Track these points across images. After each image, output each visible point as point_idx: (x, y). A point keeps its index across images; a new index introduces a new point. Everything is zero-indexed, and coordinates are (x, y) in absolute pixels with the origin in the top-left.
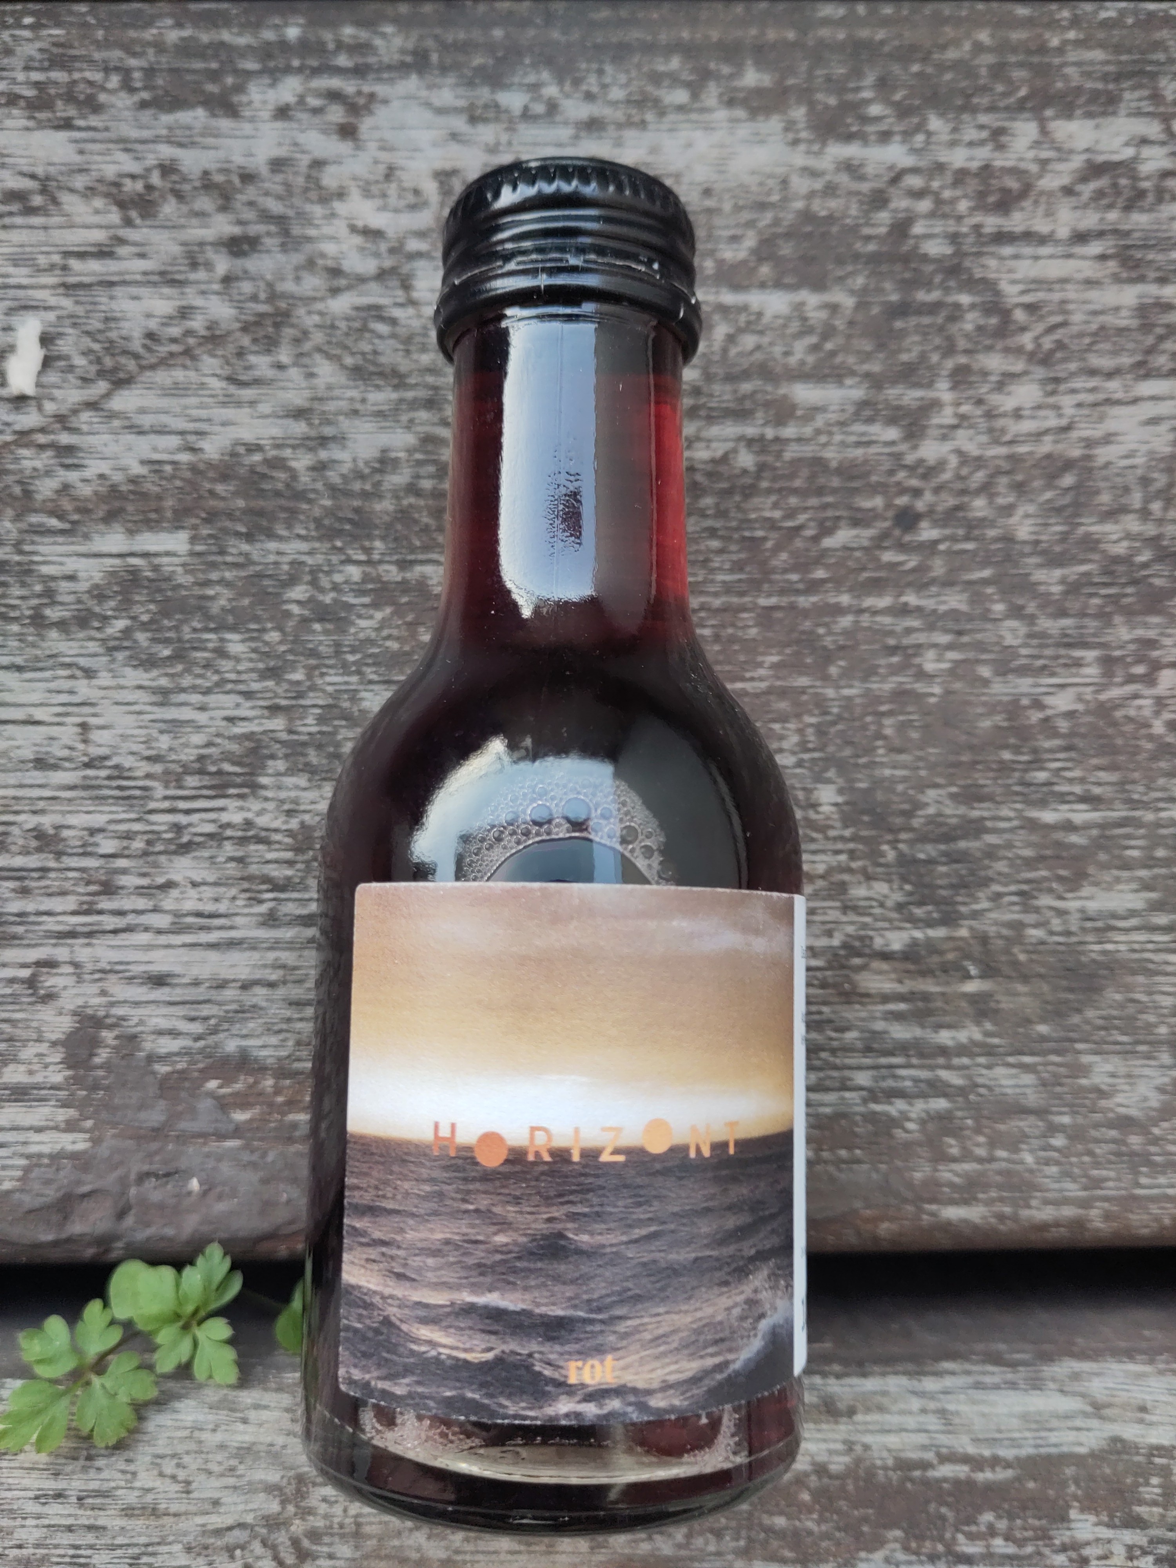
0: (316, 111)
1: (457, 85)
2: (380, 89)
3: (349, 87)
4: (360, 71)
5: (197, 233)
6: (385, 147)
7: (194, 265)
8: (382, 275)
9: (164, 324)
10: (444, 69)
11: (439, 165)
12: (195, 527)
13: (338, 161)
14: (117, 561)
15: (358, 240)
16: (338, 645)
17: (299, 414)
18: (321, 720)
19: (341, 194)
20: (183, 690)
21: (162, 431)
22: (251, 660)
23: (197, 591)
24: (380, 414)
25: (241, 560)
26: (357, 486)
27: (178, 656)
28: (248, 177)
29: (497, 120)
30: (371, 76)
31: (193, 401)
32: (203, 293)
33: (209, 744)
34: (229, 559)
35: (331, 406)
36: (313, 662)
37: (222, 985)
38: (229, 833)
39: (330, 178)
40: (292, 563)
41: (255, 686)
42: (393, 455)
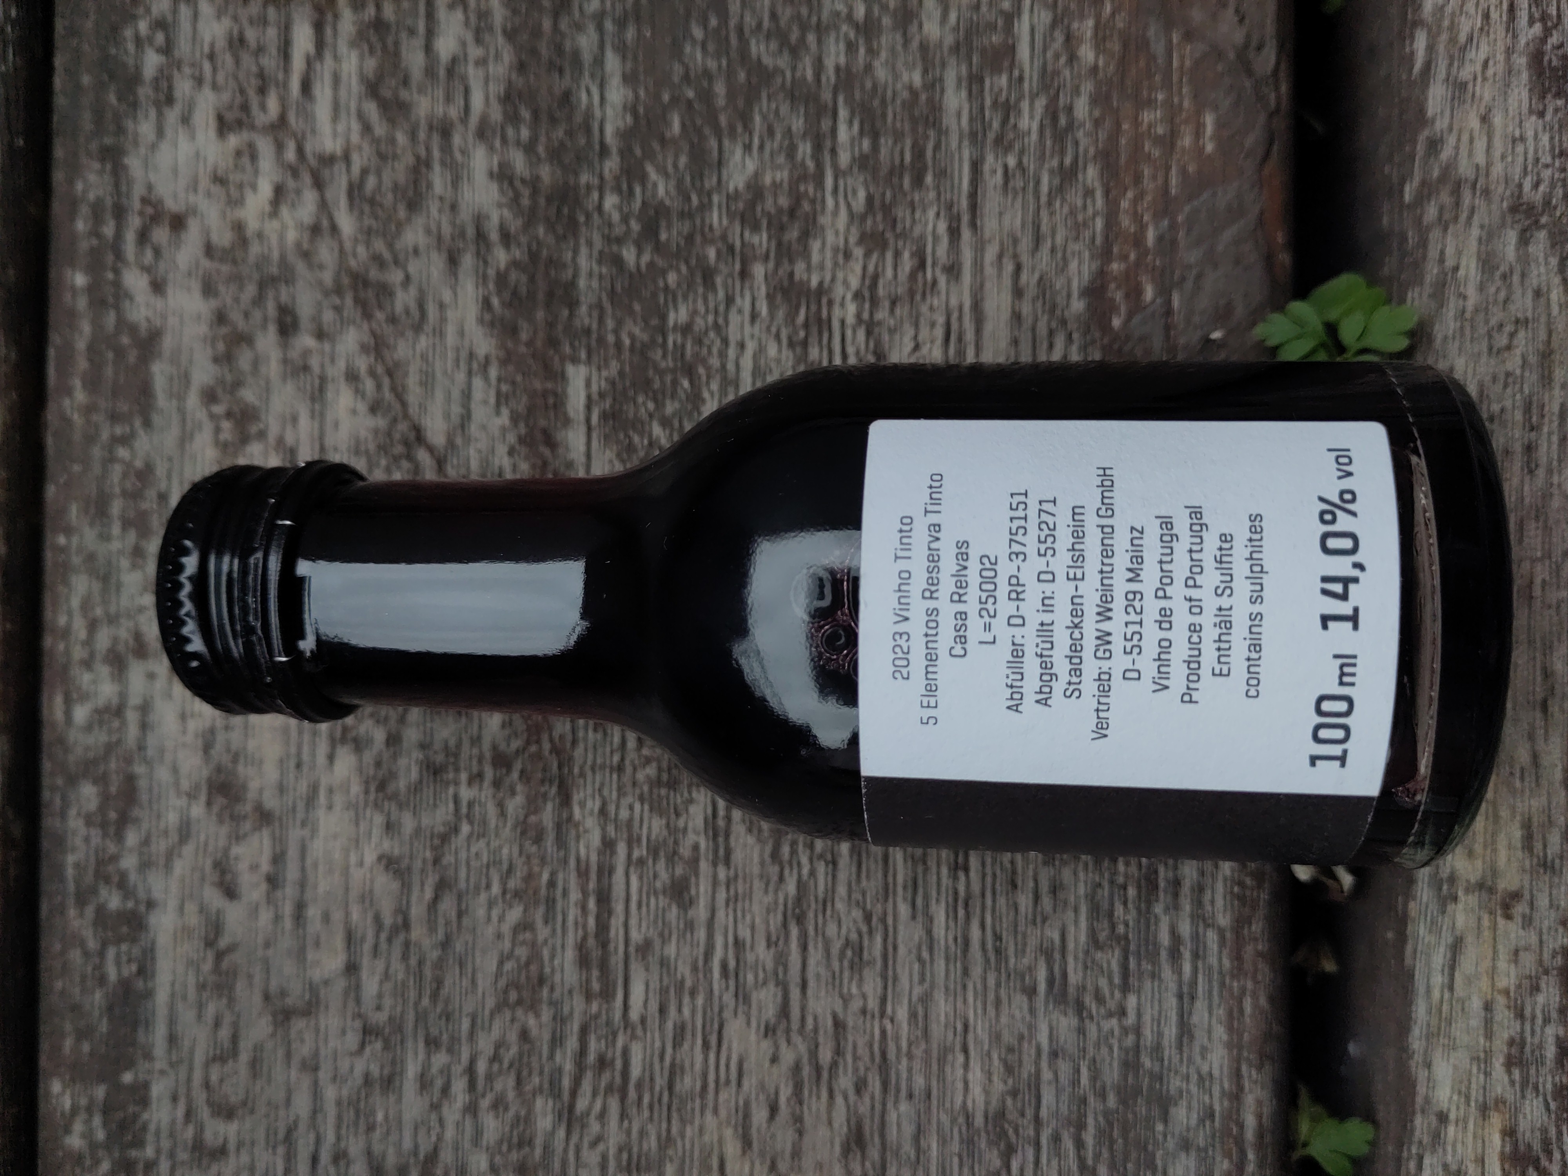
0: (157, 252)
1: (135, 118)
2: (138, 191)
3: (134, 222)
4: (120, 212)
5: (273, 368)
6: (194, 186)
7: (306, 368)
8: (319, 184)
9: (363, 396)
10: (120, 130)
11: (212, 133)
12: (563, 360)
13: (206, 232)
14: (595, 435)
15: (284, 211)
16: (682, 215)
17: (453, 261)
18: (756, 228)
19: (239, 227)
20: (723, 367)
21: (467, 395)
22: (695, 301)
23: (626, 355)
24: (456, 182)
25: (595, 314)
26: (526, 202)
27: (690, 371)
28: (221, 318)
29: (170, 79)
30: (124, 201)
31: (438, 365)
32: (333, 360)
33: (778, 337)
34: (595, 326)
35: (447, 230)
36: (698, 239)
37: (1016, 317)
38: (866, 316)
39: (223, 238)
40: (600, 262)
41: (721, 294)
42: (496, 169)
